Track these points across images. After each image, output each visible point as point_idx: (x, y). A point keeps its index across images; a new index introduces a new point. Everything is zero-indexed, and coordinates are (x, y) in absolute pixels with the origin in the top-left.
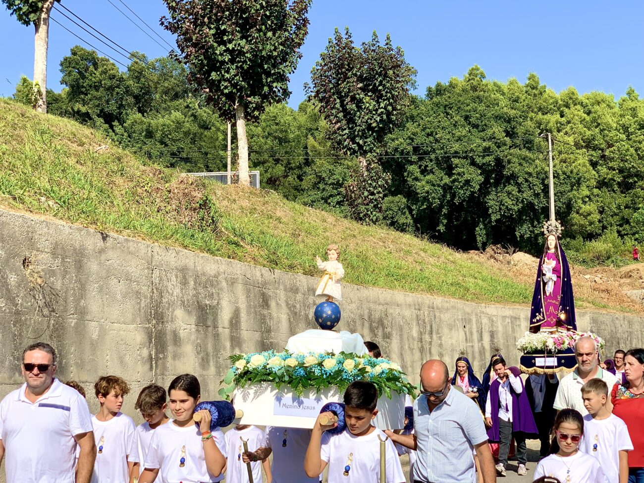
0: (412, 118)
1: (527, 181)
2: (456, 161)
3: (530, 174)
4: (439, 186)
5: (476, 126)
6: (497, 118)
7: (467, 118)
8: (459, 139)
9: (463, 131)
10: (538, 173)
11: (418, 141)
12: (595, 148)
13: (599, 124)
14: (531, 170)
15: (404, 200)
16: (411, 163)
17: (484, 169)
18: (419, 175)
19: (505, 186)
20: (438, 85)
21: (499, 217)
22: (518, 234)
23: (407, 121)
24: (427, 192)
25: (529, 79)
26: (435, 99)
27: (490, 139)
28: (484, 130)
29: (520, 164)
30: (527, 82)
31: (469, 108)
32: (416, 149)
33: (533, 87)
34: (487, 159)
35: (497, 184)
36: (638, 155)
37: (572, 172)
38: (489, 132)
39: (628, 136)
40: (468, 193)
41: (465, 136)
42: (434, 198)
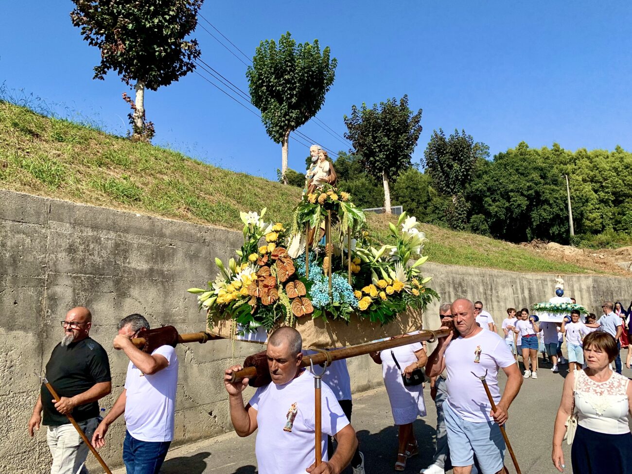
0: (486, 172)
1: (555, 202)
2: (512, 194)
3: (557, 198)
4: (503, 208)
5: (522, 174)
6: (535, 169)
7: (517, 170)
8: (513, 182)
9: (515, 178)
10: (561, 197)
11: (489, 184)
12: (596, 182)
13: (598, 169)
14: (557, 196)
15: (484, 217)
16: (487, 196)
17: (529, 197)
18: (491, 202)
19: (542, 206)
20: (500, 154)
21: (538, 223)
22: (551, 232)
23: (483, 174)
24: (496, 212)
25: (554, 146)
26: (499, 161)
27: (531, 181)
28: (527, 176)
29: (550, 193)
30: (553, 148)
31: (518, 165)
32: (489, 189)
33: (557, 151)
34: (530, 192)
35: (537, 206)
36: (625, 184)
37: (582, 196)
38: (530, 177)
39: (617, 174)
40: (520, 211)
41: (516, 180)
42: (501, 215)
